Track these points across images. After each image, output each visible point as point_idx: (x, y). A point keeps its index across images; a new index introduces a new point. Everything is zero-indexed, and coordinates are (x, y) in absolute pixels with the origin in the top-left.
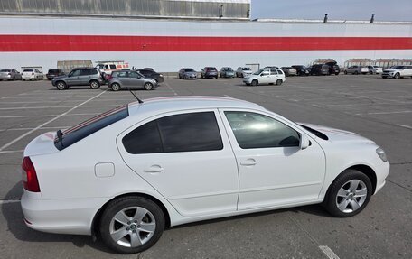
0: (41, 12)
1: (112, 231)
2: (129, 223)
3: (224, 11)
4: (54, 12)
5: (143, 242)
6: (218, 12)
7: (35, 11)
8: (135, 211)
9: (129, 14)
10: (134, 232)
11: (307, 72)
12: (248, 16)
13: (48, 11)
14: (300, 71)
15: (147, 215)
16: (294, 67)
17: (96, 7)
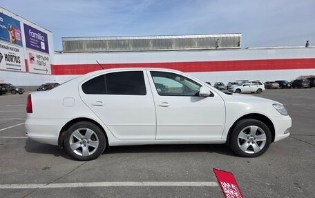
0: (97, 50)
1: (71, 143)
2: (82, 139)
3: (219, 43)
4: (104, 50)
5: (90, 154)
6: (215, 44)
7: (93, 49)
8: (85, 131)
9: (151, 49)
10: (85, 146)
11: (289, 85)
12: (239, 45)
13: (101, 49)
14: (282, 85)
15: (93, 135)
16: (277, 82)
17: (130, 45)
